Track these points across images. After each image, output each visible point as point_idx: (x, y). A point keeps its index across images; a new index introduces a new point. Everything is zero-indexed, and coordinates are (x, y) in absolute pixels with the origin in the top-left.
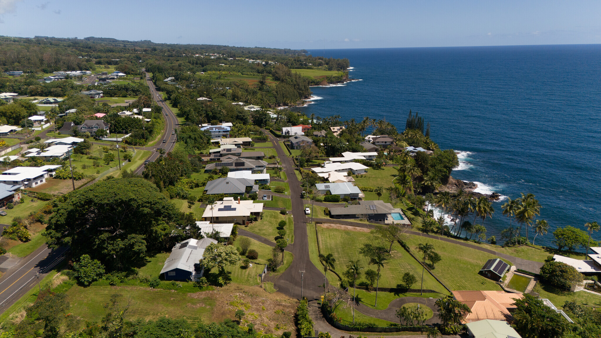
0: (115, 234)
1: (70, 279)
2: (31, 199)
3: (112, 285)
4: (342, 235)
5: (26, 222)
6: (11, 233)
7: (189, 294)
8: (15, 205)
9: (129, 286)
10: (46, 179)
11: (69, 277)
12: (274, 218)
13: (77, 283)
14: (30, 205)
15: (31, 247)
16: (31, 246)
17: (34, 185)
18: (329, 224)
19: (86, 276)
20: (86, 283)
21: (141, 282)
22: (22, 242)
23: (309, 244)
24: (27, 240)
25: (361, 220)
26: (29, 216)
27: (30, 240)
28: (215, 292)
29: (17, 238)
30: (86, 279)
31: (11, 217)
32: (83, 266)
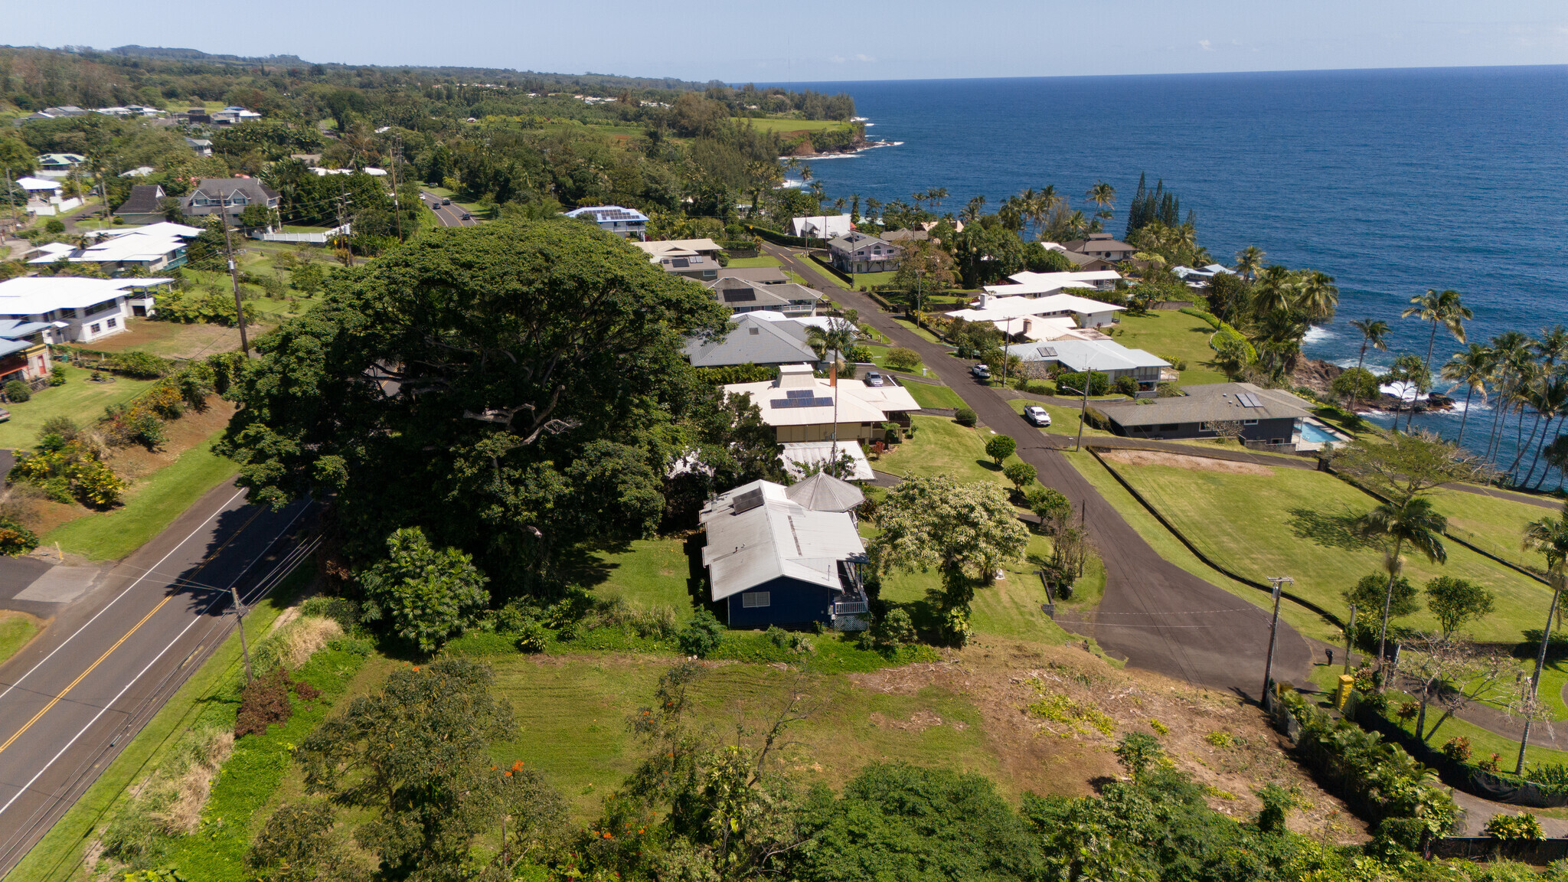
0: (534, 437)
1: (346, 631)
2: (88, 374)
3: (531, 649)
4: (1197, 484)
5: (98, 440)
6: (44, 475)
7: (855, 677)
8: (34, 388)
9: (599, 653)
10: (127, 322)
11: (342, 622)
12: (949, 434)
13: (380, 649)
14: (90, 392)
15: (132, 526)
16: (132, 521)
17: (87, 335)
18: (1134, 453)
19: (423, 617)
20: (425, 645)
21: (643, 635)
22: (91, 511)
23: (1119, 511)
24: (110, 502)
25: (1218, 441)
26: (102, 421)
27: (121, 505)
28: (947, 665)
29: (67, 496)
30: (423, 626)
31: (28, 426)
32: (405, 575)
